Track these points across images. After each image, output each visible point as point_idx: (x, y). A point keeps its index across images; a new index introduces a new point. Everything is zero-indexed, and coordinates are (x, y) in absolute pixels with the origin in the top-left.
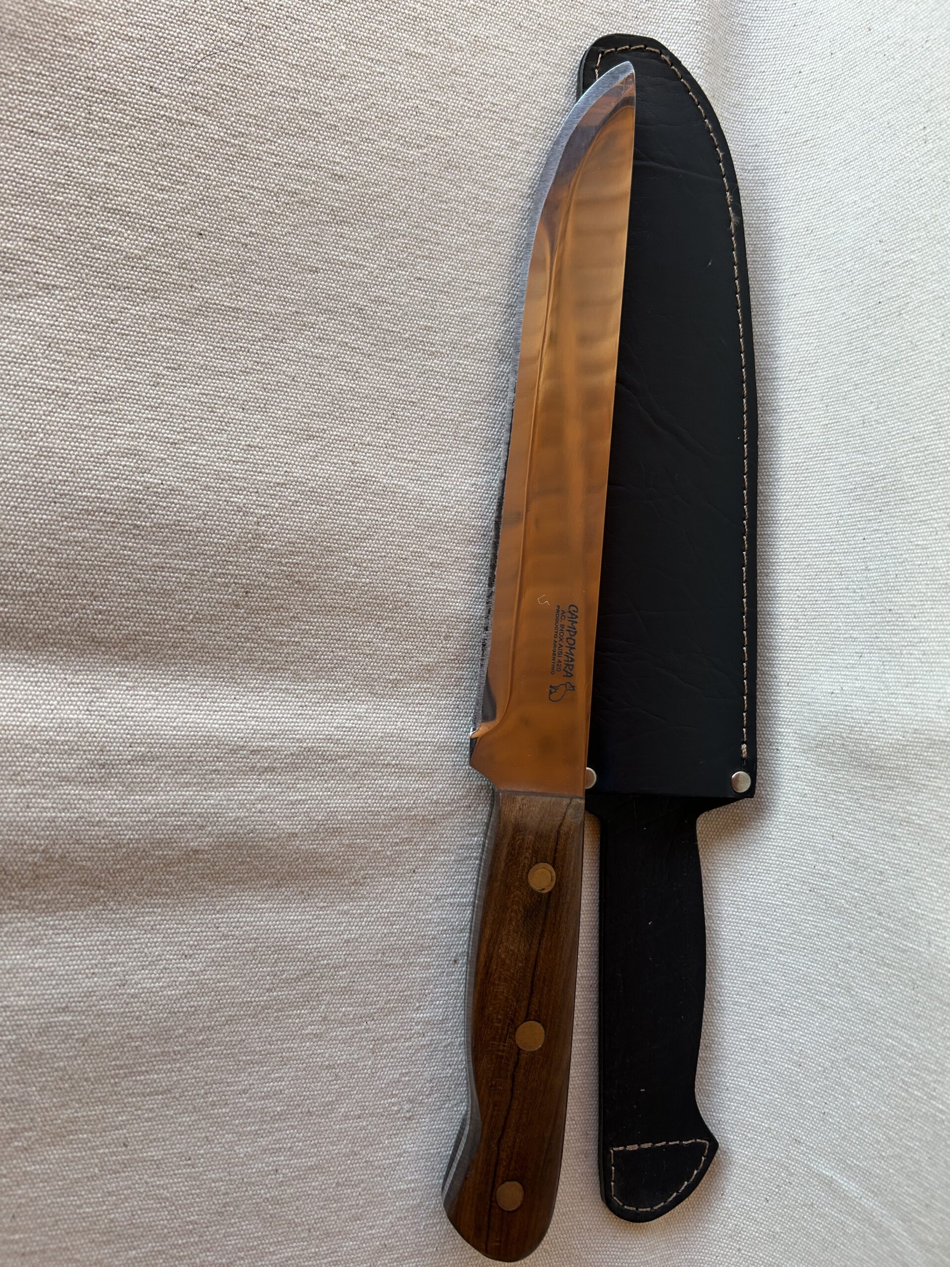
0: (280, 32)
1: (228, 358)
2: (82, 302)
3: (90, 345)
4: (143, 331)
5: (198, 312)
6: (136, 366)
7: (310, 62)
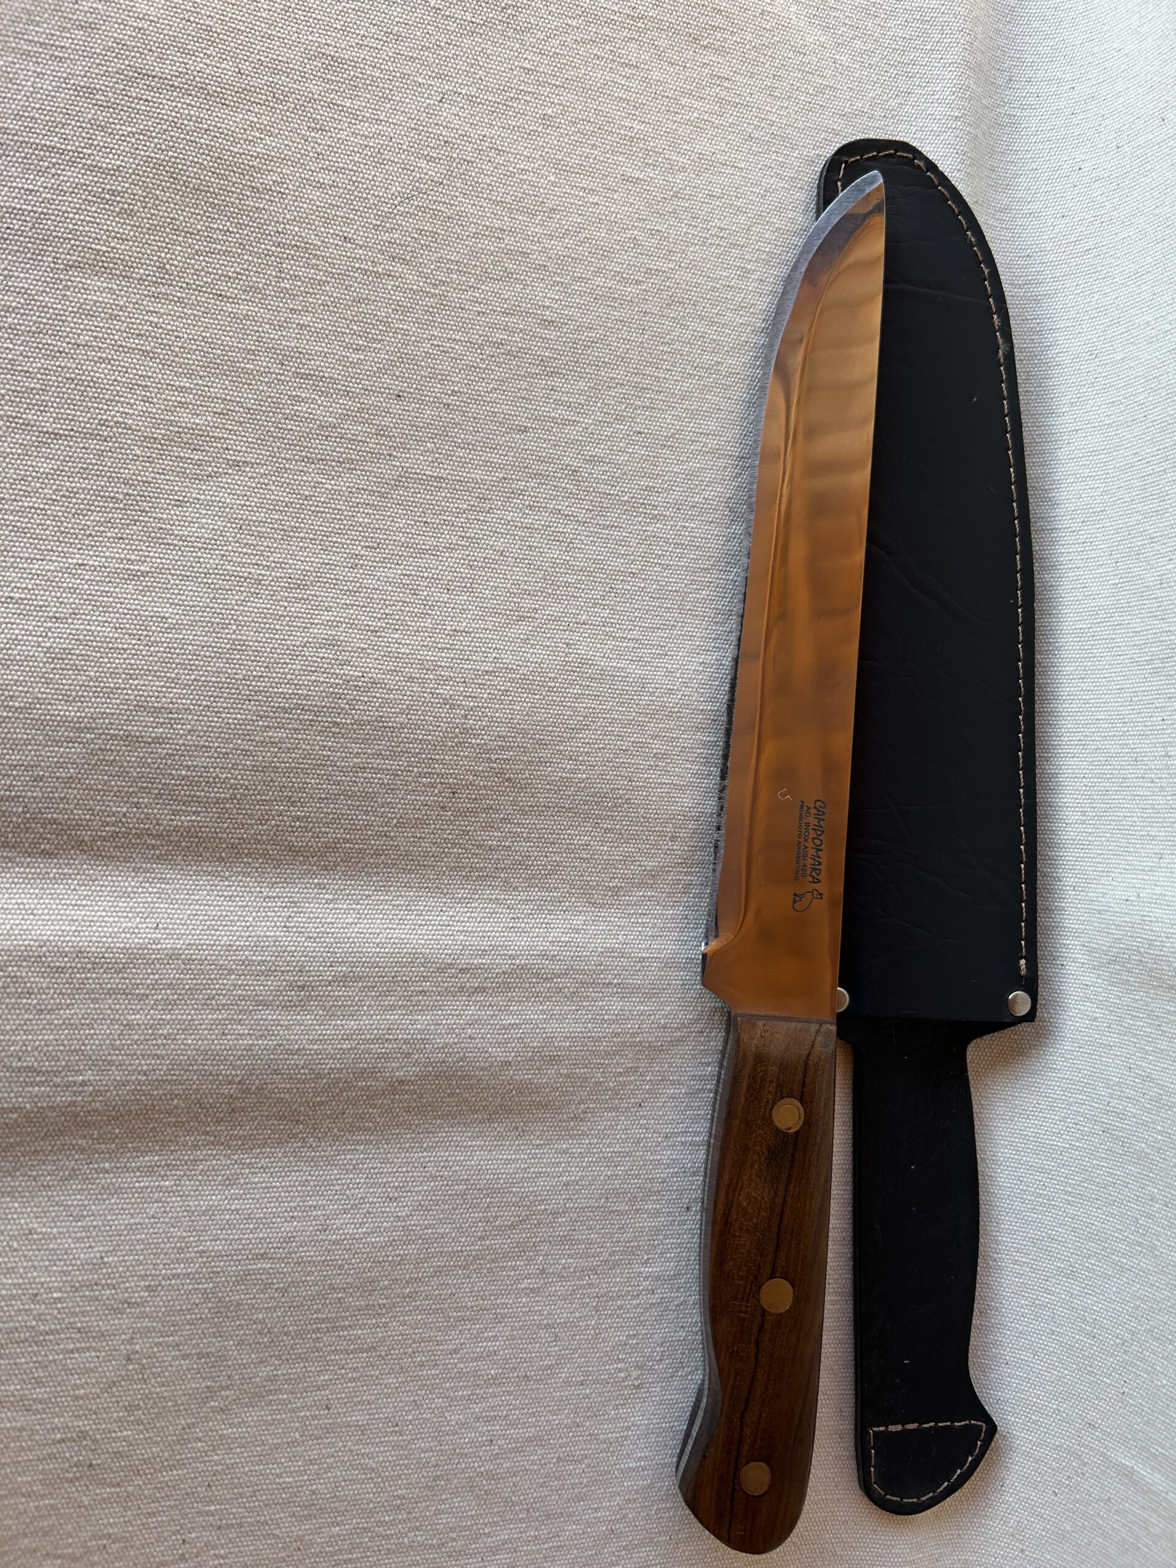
0: (483, 167)
1: (430, 534)
2: (274, 478)
3: (283, 525)
4: (339, 507)
5: (398, 483)
6: (332, 547)
7: (516, 197)
